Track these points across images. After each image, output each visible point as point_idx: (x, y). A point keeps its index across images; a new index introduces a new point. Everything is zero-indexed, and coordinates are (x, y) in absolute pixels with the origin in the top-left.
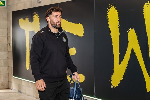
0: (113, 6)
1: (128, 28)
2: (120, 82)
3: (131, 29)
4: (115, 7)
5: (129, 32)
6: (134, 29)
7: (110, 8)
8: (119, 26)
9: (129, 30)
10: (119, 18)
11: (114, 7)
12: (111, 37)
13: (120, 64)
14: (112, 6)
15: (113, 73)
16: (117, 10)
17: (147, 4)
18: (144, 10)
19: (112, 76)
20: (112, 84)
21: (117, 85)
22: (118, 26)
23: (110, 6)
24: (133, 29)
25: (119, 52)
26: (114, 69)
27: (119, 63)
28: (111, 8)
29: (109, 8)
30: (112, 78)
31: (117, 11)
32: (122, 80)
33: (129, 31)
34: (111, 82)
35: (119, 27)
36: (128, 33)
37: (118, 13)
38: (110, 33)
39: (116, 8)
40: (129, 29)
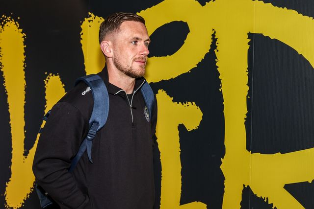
0: (12, 20)
1: (46, 73)
2: (27, 198)
3: (52, 75)
4: (17, 23)
5: (47, 81)
6: (58, 76)
7: (5, 23)
8: (24, 66)
9: (49, 78)
10: (25, 48)
11: (15, 21)
12: (7, 92)
13: (27, 155)
14: (8, 19)
15: (11, 177)
16: (21, 30)
17: (89, 21)
18: (82, 34)
19: (7, 184)
20: (6, 203)
21: (20, 206)
22: (24, 68)
23: (4, 18)
24: (56, 75)
25: (25, 128)
26: (13, 168)
27: (24, 155)
28: (8, 23)
29: (3, 23)
30: (7, 188)
31: (22, 33)
32: (30, 194)
33: (47, 79)
34: (6, 198)
35: (24, 70)
36: (45, 85)
37: (24, 37)
38: (4, 82)
39: (18, 25)
40: (48, 74)
